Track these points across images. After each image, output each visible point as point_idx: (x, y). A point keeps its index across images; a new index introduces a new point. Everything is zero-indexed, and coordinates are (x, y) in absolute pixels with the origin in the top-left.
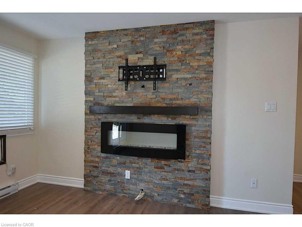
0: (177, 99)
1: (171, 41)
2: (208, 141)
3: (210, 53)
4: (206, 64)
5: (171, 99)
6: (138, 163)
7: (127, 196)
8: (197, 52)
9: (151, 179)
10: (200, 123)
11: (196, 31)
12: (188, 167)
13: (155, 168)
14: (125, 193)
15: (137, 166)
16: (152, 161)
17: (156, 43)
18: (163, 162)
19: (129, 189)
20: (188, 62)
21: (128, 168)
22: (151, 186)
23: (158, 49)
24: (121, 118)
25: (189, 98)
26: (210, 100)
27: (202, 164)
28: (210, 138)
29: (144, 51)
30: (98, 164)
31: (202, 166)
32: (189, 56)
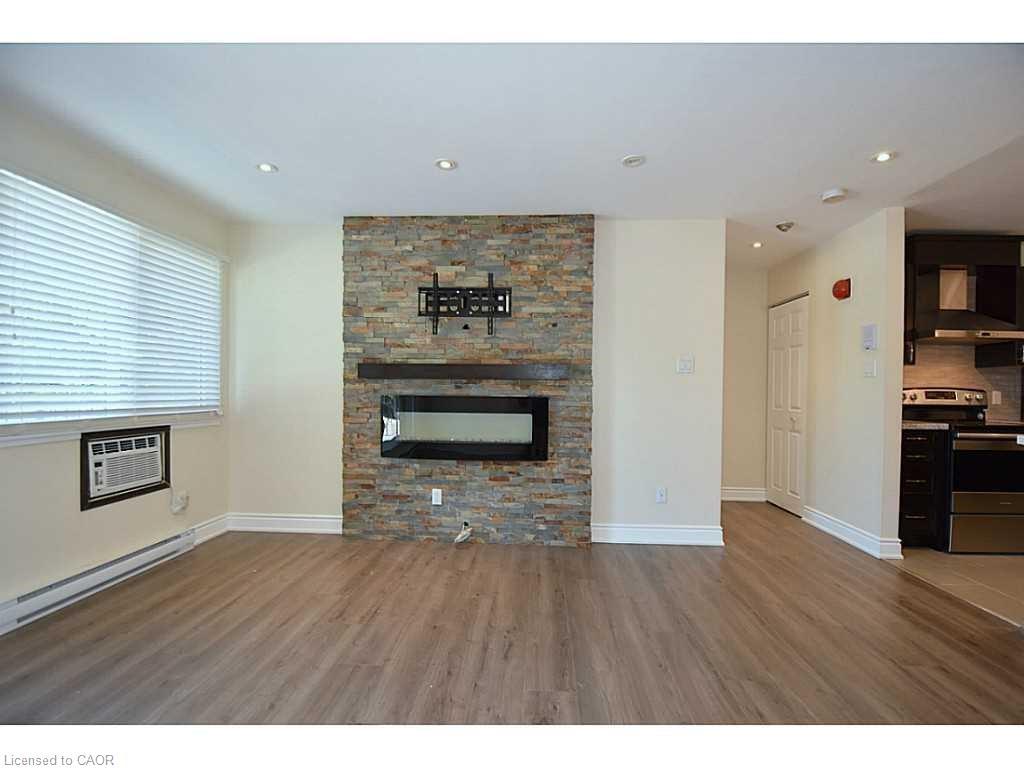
0: (532, 352)
1: (517, 245)
2: (586, 424)
3: (587, 272)
4: (580, 289)
5: (519, 352)
6: (457, 474)
7: (435, 538)
8: (565, 268)
9: (484, 501)
10: (572, 393)
11: (563, 230)
12: (553, 474)
13: (490, 479)
14: (433, 534)
15: (457, 478)
16: (484, 468)
17: (490, 247)
18: (506, 468)
19: (440, 525)
20: (549, 285)
21: (438, 484)
22: (484, 515)
23: (494, 257)
24: (421, 387)
25: (552, 350)
26: (588, 353)
27: (577, 467)
28: (589, 420)
29: (468, 259)
30: (374, 480)
31: (576, 470)
32: (550, 274)
